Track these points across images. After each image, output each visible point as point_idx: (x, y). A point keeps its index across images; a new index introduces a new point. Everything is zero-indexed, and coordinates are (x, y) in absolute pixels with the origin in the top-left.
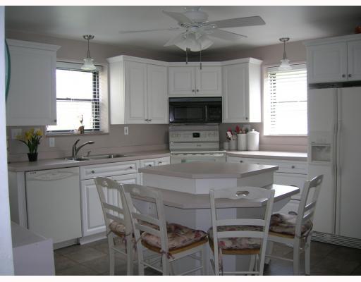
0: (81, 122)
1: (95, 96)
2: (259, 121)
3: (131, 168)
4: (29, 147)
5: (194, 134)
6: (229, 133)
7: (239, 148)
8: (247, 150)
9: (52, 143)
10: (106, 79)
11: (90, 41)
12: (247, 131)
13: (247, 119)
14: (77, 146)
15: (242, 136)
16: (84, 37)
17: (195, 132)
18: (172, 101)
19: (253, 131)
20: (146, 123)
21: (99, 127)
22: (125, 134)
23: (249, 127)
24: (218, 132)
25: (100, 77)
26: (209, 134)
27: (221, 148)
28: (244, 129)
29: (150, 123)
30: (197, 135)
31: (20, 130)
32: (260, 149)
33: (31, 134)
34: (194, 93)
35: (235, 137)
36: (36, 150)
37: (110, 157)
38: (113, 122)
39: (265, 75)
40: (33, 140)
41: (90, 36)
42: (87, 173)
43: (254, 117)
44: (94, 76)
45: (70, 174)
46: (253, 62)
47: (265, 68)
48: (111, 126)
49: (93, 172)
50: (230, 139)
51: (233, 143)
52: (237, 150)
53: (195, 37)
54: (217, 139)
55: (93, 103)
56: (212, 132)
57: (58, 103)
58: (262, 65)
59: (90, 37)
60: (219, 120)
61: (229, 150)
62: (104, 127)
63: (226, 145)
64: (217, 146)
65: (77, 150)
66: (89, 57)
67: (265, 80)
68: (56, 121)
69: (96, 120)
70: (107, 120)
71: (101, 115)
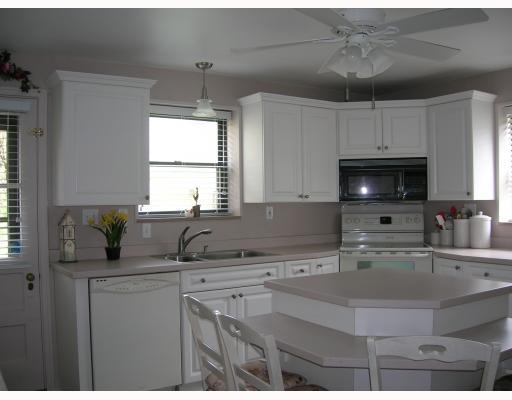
0: (196, 198)
1: (220, 159)
2: (490, 197)
3: (269, 274)
4: (107, 237)
5: (381, 218)
6: (440, 219)
7: (457, 244)
8: (470, 247)
9: (147, 232)
10: (237, 131)
11: (207, 71)
12: (469, 215)
13: (468, 194)
14: (187, 237)
15: (461, 224)
16: (197, 65)
17: (383, 215)
18: (344, 164)
19: (481, 216)
20: (300, 200)
21: (226, 206)
22: (268, 218)
23: (473, 208)
24: (421, 216)
25: (229, 128)
26: (407, 219)
27: (427, 243)
28: (464, 211)
29: (306, 200)
30: (386, 221)
31: (97, 211)
32: (493, 245)
33: (110, 219)
34: (380, 151)
35: (449, 225)
36: (118, 243)
37: (239, 256)
38: (248, 199)
39: (500, 120)
40: (114, 227)
41: (207, 64)
42: (194, 283)
43: (482, 191)
44: (220, 127)
45: (164, 284)
46: (479, 97)
47: (500, 107)
48: (245, 206)
49: (203, 281)
50: (441, 227)
51: (446, 233)
52: (453, 246)
53: (361, 53)
54: (420, 226)
55: (218, 169)
56: (412, 216)
57: (153, 169)
58: (495, 103)
59: (207, 66)
60: (422, 196)
61: (441, 246)
62: (235, 206)
63: (435, 237)
64: (420, 238)
65: (186, 244)
66: (204, 95)
67: (501, 128)
68: (148, 198)
69: (222, 196)
70: (239, 196)
71: (230, 188)
